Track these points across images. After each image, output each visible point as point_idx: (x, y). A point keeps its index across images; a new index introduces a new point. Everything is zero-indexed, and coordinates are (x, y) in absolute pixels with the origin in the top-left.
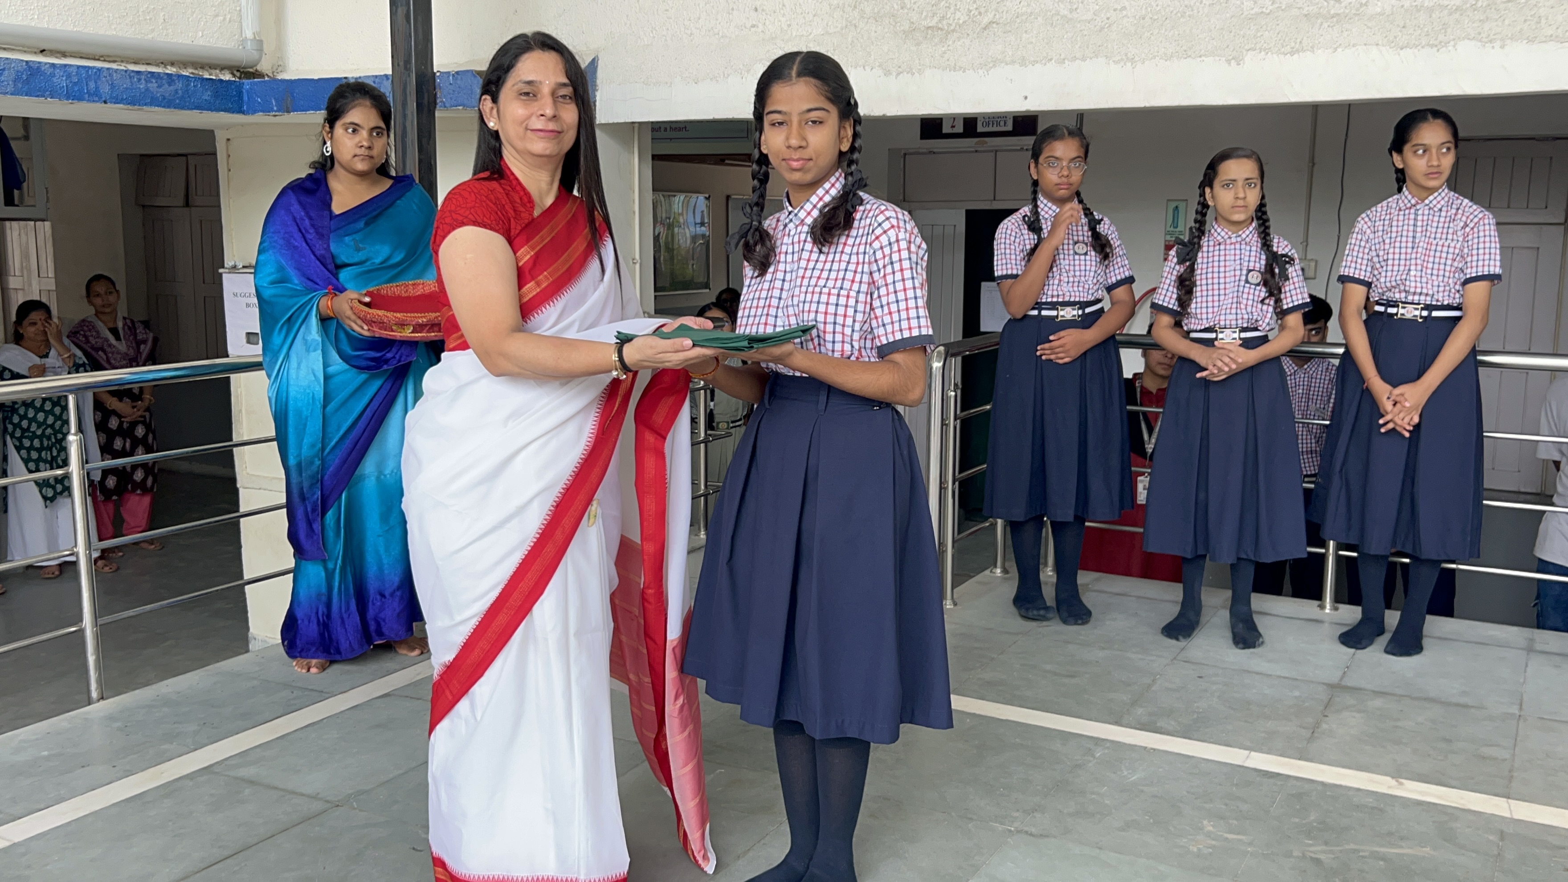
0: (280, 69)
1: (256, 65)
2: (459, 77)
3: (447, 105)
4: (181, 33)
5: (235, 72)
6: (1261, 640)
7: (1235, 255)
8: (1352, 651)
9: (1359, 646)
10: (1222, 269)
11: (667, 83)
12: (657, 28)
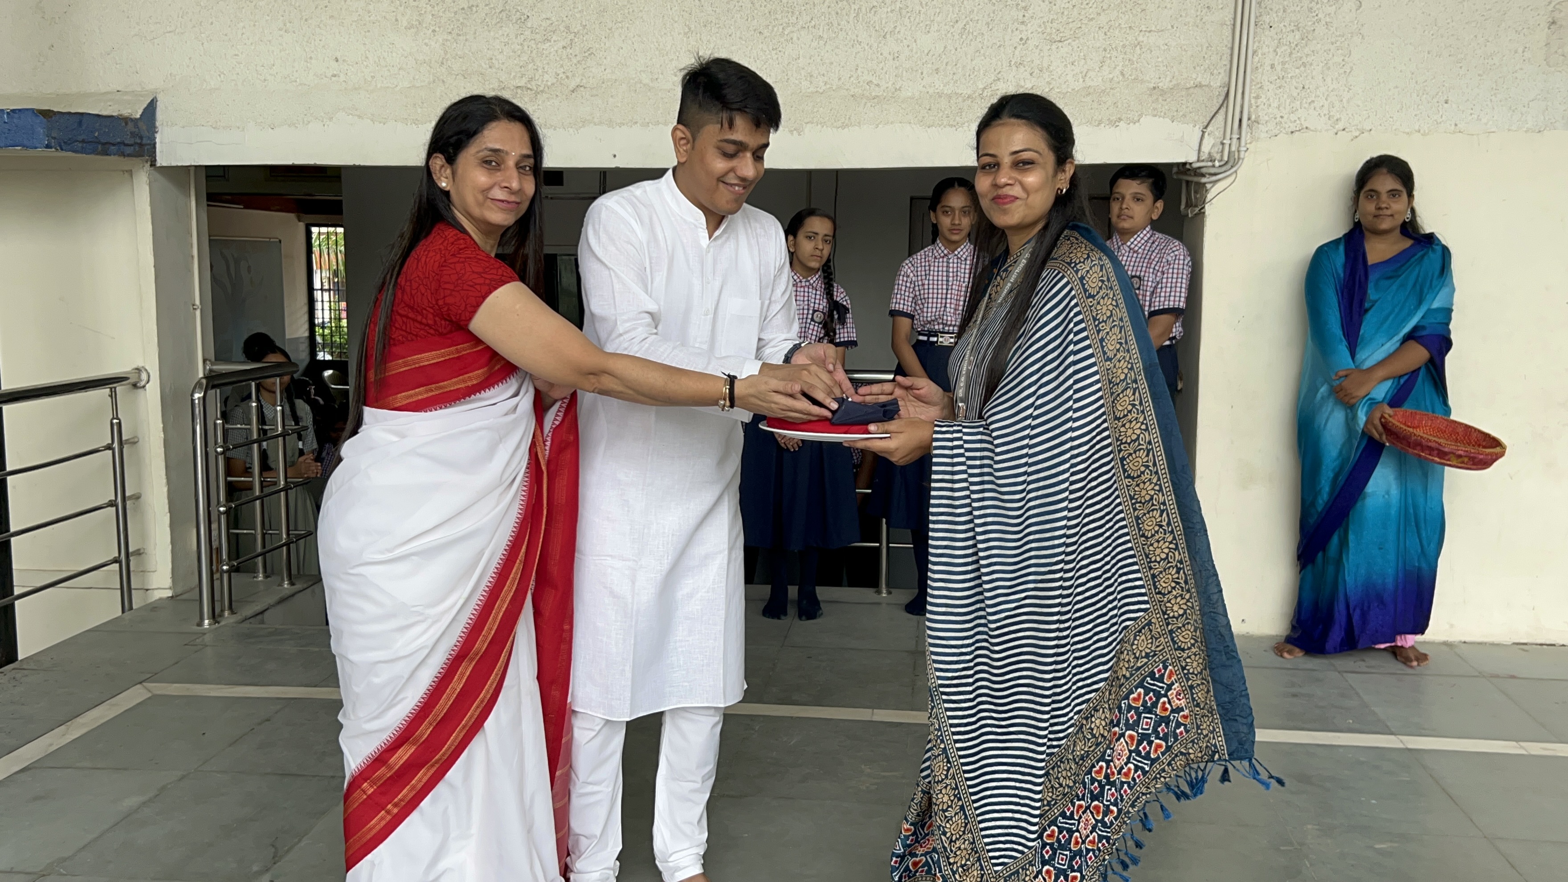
2: (16, 115)
3: (2, 145)
7: (804, 296)
11: (239, 128)
12: (225, 72)
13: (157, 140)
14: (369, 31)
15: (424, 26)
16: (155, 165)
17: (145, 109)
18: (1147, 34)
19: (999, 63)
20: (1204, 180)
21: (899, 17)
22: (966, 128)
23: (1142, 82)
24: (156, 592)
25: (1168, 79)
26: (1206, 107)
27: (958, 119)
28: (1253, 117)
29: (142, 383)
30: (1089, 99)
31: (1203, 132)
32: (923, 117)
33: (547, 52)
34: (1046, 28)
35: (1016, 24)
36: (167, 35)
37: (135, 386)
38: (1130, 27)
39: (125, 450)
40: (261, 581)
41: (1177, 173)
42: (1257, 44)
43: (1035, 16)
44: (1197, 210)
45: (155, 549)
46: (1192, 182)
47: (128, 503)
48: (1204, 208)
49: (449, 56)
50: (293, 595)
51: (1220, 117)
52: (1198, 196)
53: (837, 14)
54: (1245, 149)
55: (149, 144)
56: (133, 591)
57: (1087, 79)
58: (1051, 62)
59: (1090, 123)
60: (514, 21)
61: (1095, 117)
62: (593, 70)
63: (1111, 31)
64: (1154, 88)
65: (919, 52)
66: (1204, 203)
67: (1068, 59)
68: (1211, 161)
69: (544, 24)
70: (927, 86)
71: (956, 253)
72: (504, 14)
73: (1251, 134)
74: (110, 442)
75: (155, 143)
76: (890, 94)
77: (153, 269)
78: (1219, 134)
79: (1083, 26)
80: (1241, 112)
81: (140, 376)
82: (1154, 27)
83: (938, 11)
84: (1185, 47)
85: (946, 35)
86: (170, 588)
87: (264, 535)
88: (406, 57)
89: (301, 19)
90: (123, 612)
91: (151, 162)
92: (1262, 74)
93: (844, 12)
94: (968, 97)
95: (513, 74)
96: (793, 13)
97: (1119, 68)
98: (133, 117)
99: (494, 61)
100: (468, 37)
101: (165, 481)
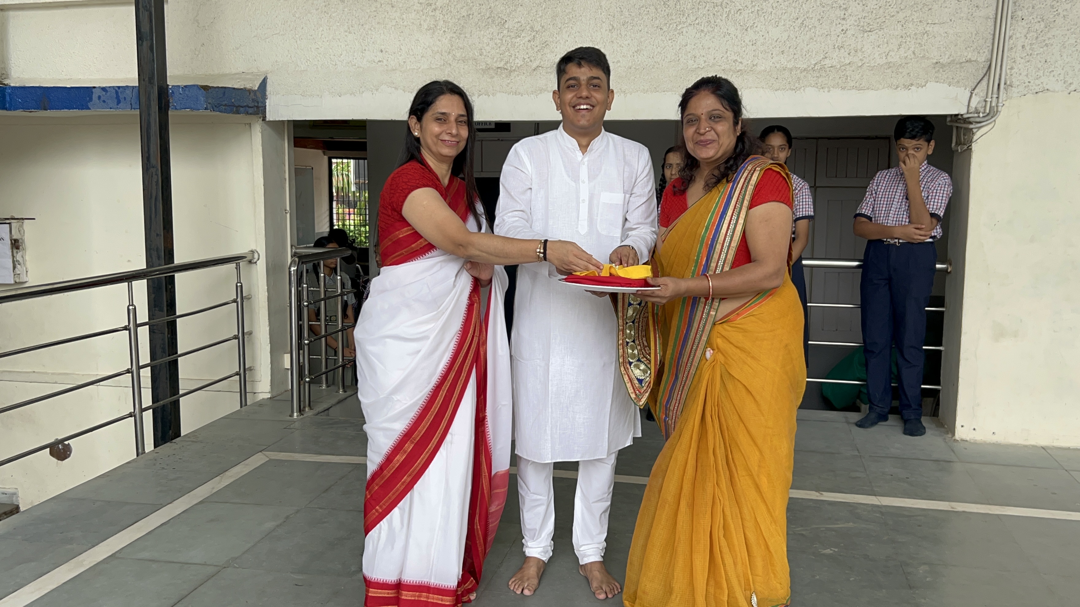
2: (187, 89)
3: (177, 108)
11: (318, 96)
12: (310, 60)
13: (267, 104)
14: (402, 32)
16: (265, 120)
17: (261, 84)
18: (932, 25)
19: (826, 46)
20: (971, 126)
21: (757, 16)
22: (802, 91)
23: (928, 58)
24: (260, 394)
25: (947, 57)
26: (974, 75)
27: (797, 85)
28: (1008, 83)
29: (255, 260)
30: (889, 71)
31: (972, 93)
32: (772, 84)
33: (518, 44)
34: (860, 22)
35: (839, 20)
36: (274, 36)
37: (250, 262)
38: (920, 21)
39: (244, 303)
40: (324, 389)
41: (950, 121)
42: (1012, 31)
43: (852, 14)
44: (966, 147)
45: (260, 366)
46: (961, 128)
47: (246, 336)
48: (971, 145)
49: (454, 47)
50: (346, 399)
51: (984, 83)
52: (966, 137)
53: (714, 14)
54: (1002, 105)
55: (262, 107)
56: (247, 394)
57: (889, 57)
58: (864, 45)
59: (891, 87)
60: (497, 24)
61: (894, 83)
62: (548, 56)
63: (907, 24)
64: (937, 63)
65: (770, 40)
66: (971, 142)
67: (875, 43)
68: (977, 113)
69: (516, 25)
70: (776, 63)
72: (490, 20)
73: (1007, 94)
74: (235, 298)
75: (266, 106)
76: (750, 69)
77: (263, 187)
78: (983, 94)
79: (887, 21)
80: (1000, 79)
81: (253, 256)
82: (937, 20)
83: (784, 11)
84: (960, 34)
85: (789, 28)
86: (269, 392)
87: (326, 359)
88: (426, 49)
89: (359, 24)
90: (241, 407)
91: (263, 118)
92: (1016, 52)
93: (719, 14)
94: (804, 70)
95: (495, 59)
96: (683, 15)
97: (912, 49)
98: (254, 89)
99: (483, 50)
100: (466, 35)
101: (268, 323)
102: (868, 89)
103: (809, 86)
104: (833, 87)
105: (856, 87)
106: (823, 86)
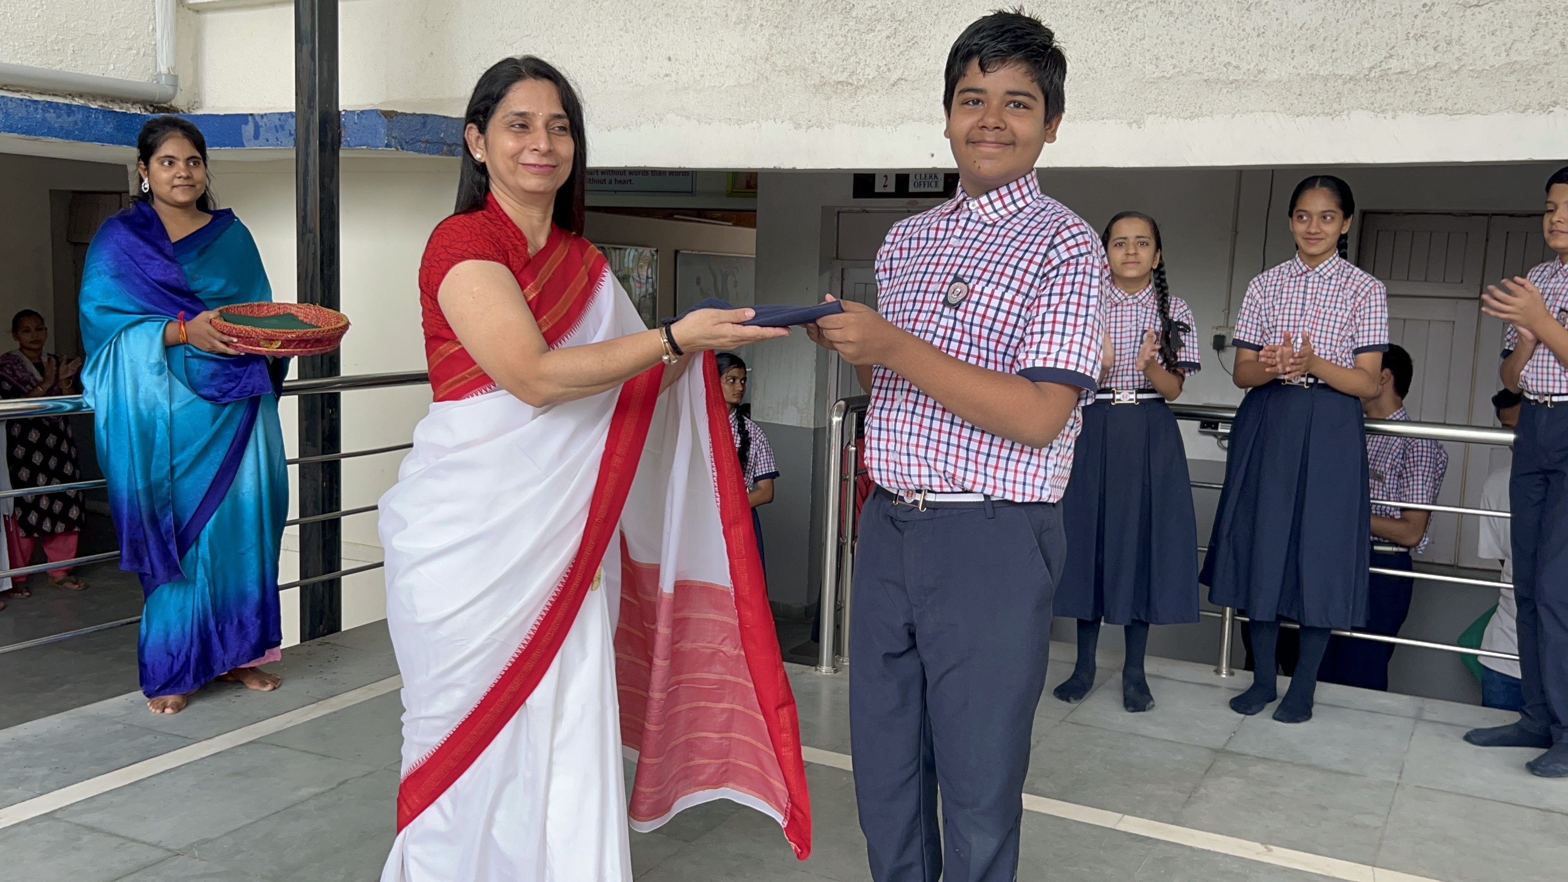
0: (196, 105)
1: (170, 100)
2: (364, 116)
3: (351, 144)
4: (92, 65)
5: (148, 107)
6: (1151, 703)
7: (1131, 316)
8: (1242, 716)
9: (1249, 712)
10: (1118, 330)
14: (700, 28)
15: (752, 20)
19: (1393, 36)
22: (1344, 117)
27: (1336, 106)
30: (1512, 78)
33: (871, 43)
36: (524, 39)
49: (774, 51)
57: (1512, 52)
58: (1464, 32)
59: (1514, 109)
60: (839, 11)
61: (1521, 101)
62: (916, 61)
65: (1290, 26)
67: (1487, 28)
69: (869, 13)
70: (1299, 68)
71: (1317, 269)
76: (1252, 78)
88: (733, 54)
89: (640, 18)
94: (1350, 79)
95: (835, 69)
99: (817, 55)
102: (1469, 112)
103: (1357, 108)
104: (1403, 110)
105: (1446, 109)
106: (1384, 107)
